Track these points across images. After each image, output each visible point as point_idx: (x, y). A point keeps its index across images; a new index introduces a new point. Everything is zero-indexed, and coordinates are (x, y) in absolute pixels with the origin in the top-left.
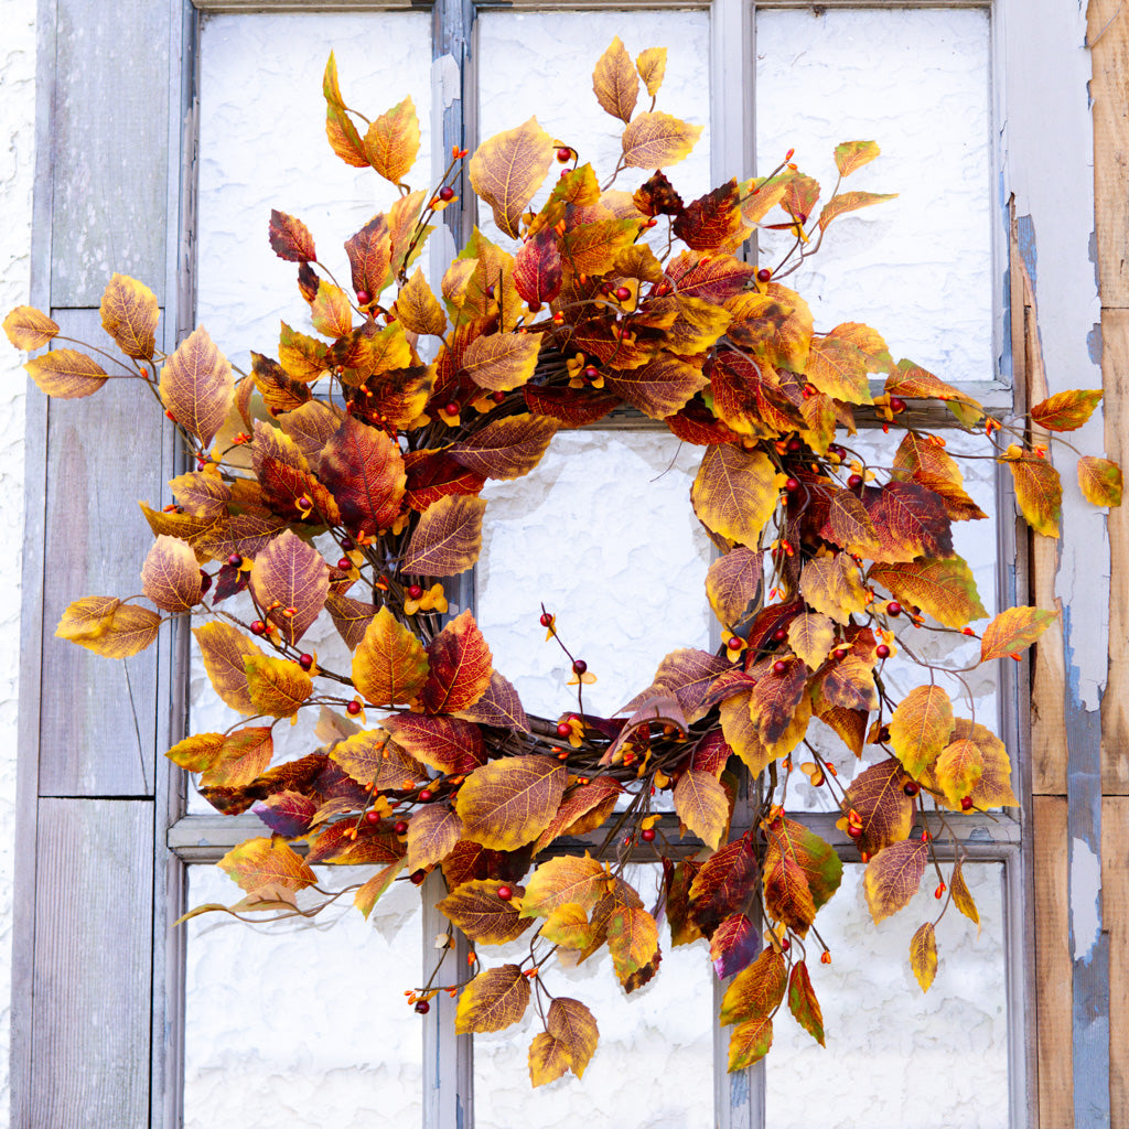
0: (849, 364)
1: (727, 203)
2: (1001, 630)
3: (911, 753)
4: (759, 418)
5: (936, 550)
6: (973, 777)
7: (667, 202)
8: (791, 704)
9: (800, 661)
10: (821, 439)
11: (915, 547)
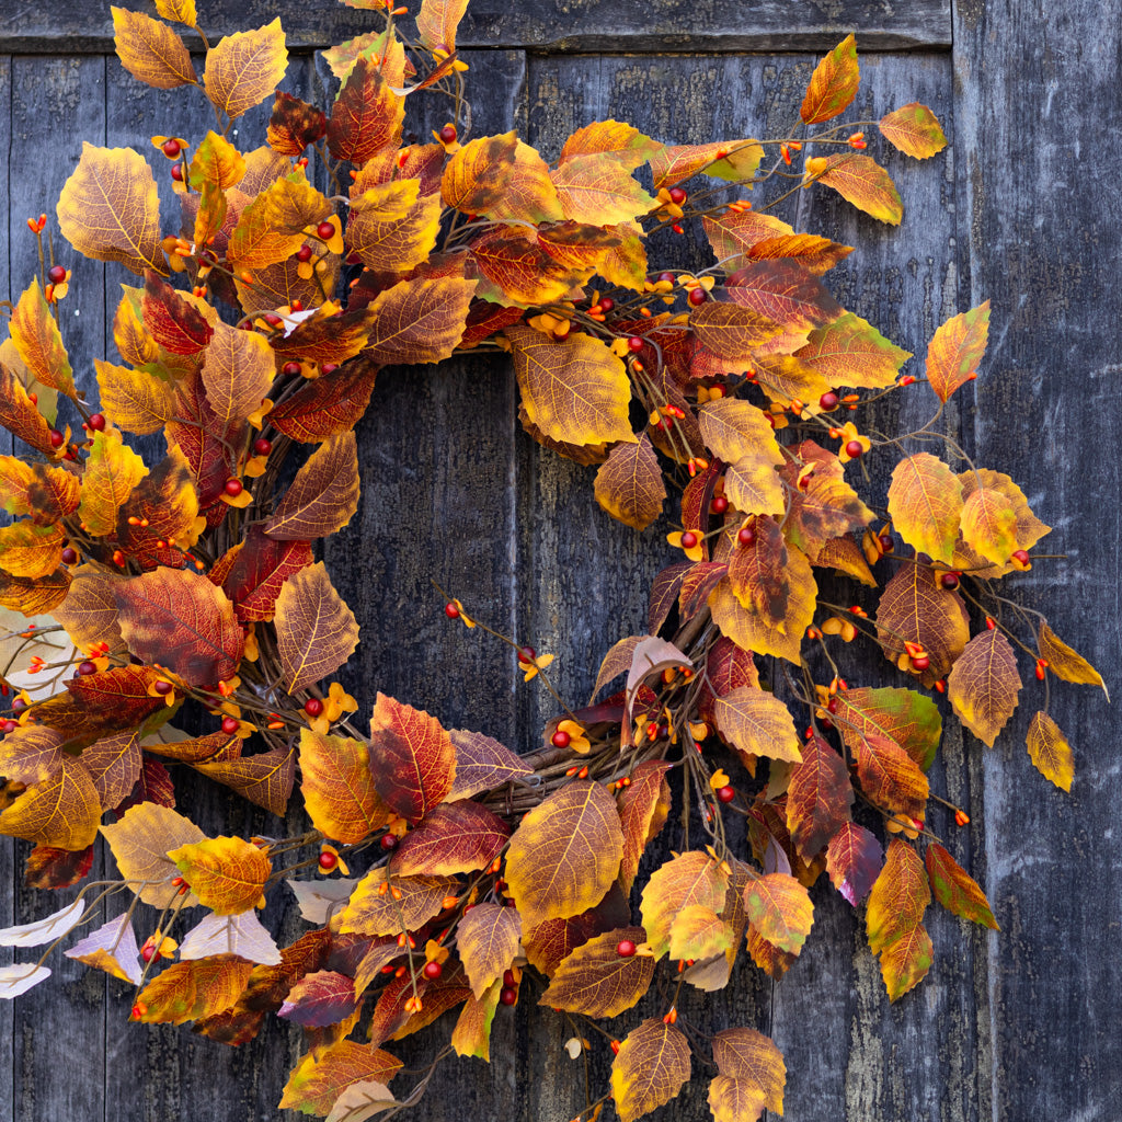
0: (608, 178)
1: (369, 86)
2: (943, 358)
3: (931, 539)
4: (564, 269)
5: (822, 315)
6: (1009, 524)
7: (306, 124)
8: (779, 568)
9: (762, 516)
10: (632, 272)
11: (801, 326)
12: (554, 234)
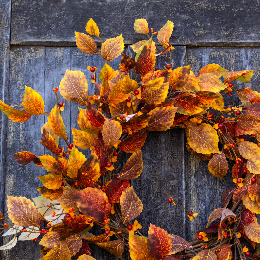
0: (213, 80)
1: (147, 53)
4: (203, 104)
7: (130, 63)
9: (258, 175)
10: (220, 106)
12: (201, 94)
